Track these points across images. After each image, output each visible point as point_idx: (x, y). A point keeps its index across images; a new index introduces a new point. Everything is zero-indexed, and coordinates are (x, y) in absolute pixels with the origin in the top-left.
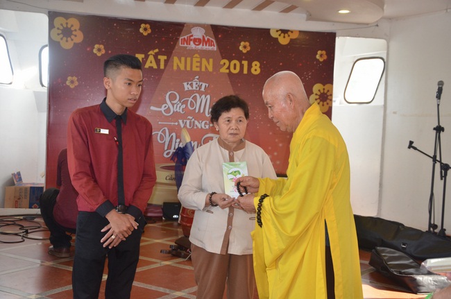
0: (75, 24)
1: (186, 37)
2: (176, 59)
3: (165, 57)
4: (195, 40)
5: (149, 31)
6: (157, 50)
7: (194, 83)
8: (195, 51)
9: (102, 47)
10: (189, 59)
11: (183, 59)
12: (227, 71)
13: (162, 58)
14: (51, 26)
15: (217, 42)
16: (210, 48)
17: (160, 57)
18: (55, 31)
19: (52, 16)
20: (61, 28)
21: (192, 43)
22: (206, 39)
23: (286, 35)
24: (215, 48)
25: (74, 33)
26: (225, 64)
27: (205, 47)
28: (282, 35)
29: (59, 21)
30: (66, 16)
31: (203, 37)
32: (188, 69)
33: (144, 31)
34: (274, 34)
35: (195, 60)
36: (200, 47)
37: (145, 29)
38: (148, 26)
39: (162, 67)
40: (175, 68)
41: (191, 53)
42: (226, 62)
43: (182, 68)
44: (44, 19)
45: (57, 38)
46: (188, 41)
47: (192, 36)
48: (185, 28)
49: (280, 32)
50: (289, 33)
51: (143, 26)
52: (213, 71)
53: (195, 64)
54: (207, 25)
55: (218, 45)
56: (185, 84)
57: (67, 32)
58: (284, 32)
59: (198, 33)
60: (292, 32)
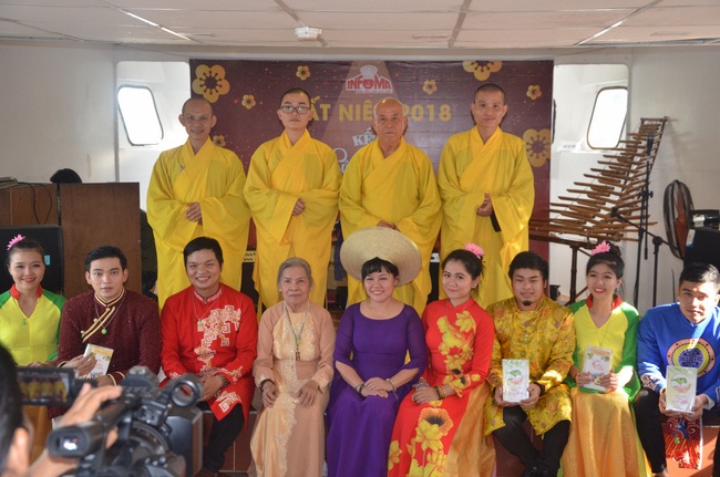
0: (220, 71)
1: (354, 79)
2: (342, 108)
3: (329, 106)
4: (365, 82)
5: (308, 75)
6: (318, 98)
7: (366, 137)
8: (366, 96)
9: (252, 97)
10: (358, 107)
11: (351, 106)
13: (325, 107)
14: (193, 77)
15: (392, 80)
16: (385, 91)
17: (322, 106)
18: (197, 82)
19: (194, 64)
20: (204, 78)
21: (361, 85)
22: (379, 80)
23: (485, 68)
24: (391, 91)
25: (219, 83)
27: (378, 90)
28: (480, 68)
29: (201, 70)
30: (210, 63)
31: (376, 77)
32: (358, 118)
33: (302, 74)
34: (468, 68)
35: (366, 107)
36: (373, 89)
37: (303, 73)
38: (306, 68)
39: (325, 118)
40: (341, 118)
41: (362, 99)
42: (407, 107)
43: (350, 118)
44: (185, 68)
45: (199, 91)
46: (356, 84)
47: (361, 77)
48: (352, 68)
49: (476, 65)
50: (489, 65)
51: (300, 68)
53: (366, 112)
54: (381, 62)
55: (395, 87)
56: (355, 138)
57: (211, 83)
58: (482, 64)
59: (369, 73)
60: (493, 63)
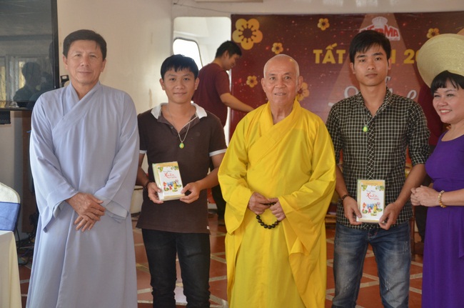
0: (255, 24)
3: (344, 51)
5: (328, 26)
6: (335, 45)
9: (280, 45)
12: (413, 62)
13: (341, 52)
14: (233, 28)
15: (401, 31)
16: (393, 38)
17: (338, 51)
18: (237, 33)
19: (235, 18)
20: (242, 29)
22: (389, 29)
24: (399, 38)
25: (254, 33)
26: (409, 54)
29: (240, 23)
30: (247, 17)
31: (386, 27)
33: (322, 25)
37: (324, 24)
38: (326, 20)
39: (341, 61)
42: (412, 52)
44: (227, 22)
45: (238, 40)
47: (373, 27)
48: (365, 20)
51: (321, 20)
52: (396, 63)
54: (391, 14)
55: (402, 35)
57: (248, 33)
59: (379, 24)
